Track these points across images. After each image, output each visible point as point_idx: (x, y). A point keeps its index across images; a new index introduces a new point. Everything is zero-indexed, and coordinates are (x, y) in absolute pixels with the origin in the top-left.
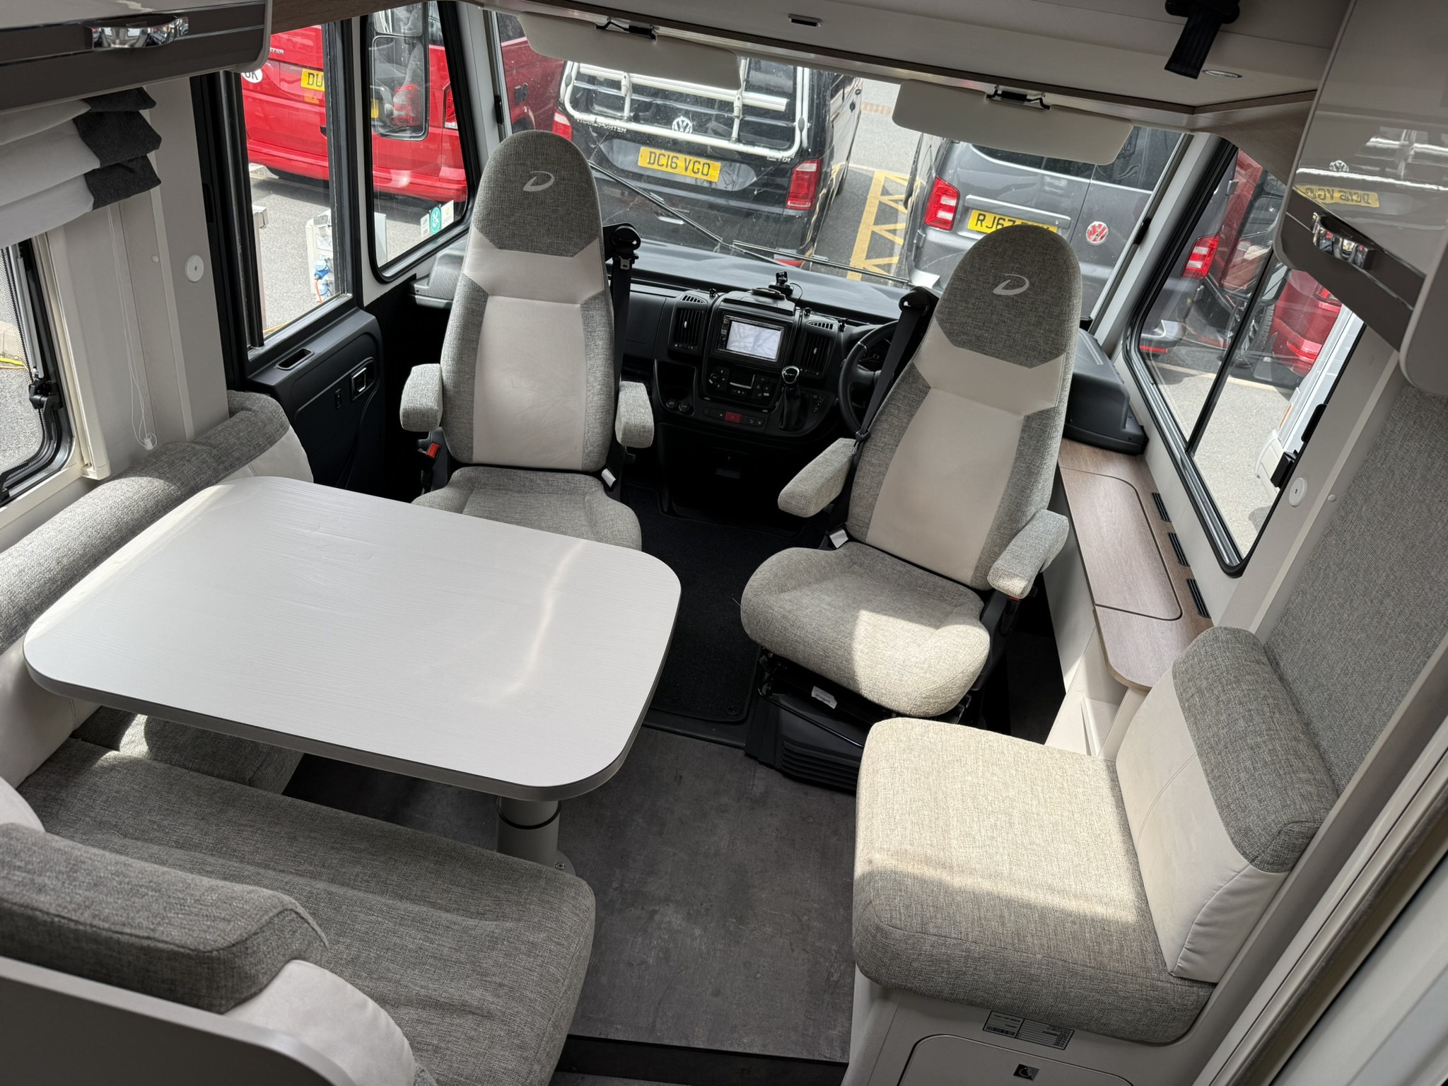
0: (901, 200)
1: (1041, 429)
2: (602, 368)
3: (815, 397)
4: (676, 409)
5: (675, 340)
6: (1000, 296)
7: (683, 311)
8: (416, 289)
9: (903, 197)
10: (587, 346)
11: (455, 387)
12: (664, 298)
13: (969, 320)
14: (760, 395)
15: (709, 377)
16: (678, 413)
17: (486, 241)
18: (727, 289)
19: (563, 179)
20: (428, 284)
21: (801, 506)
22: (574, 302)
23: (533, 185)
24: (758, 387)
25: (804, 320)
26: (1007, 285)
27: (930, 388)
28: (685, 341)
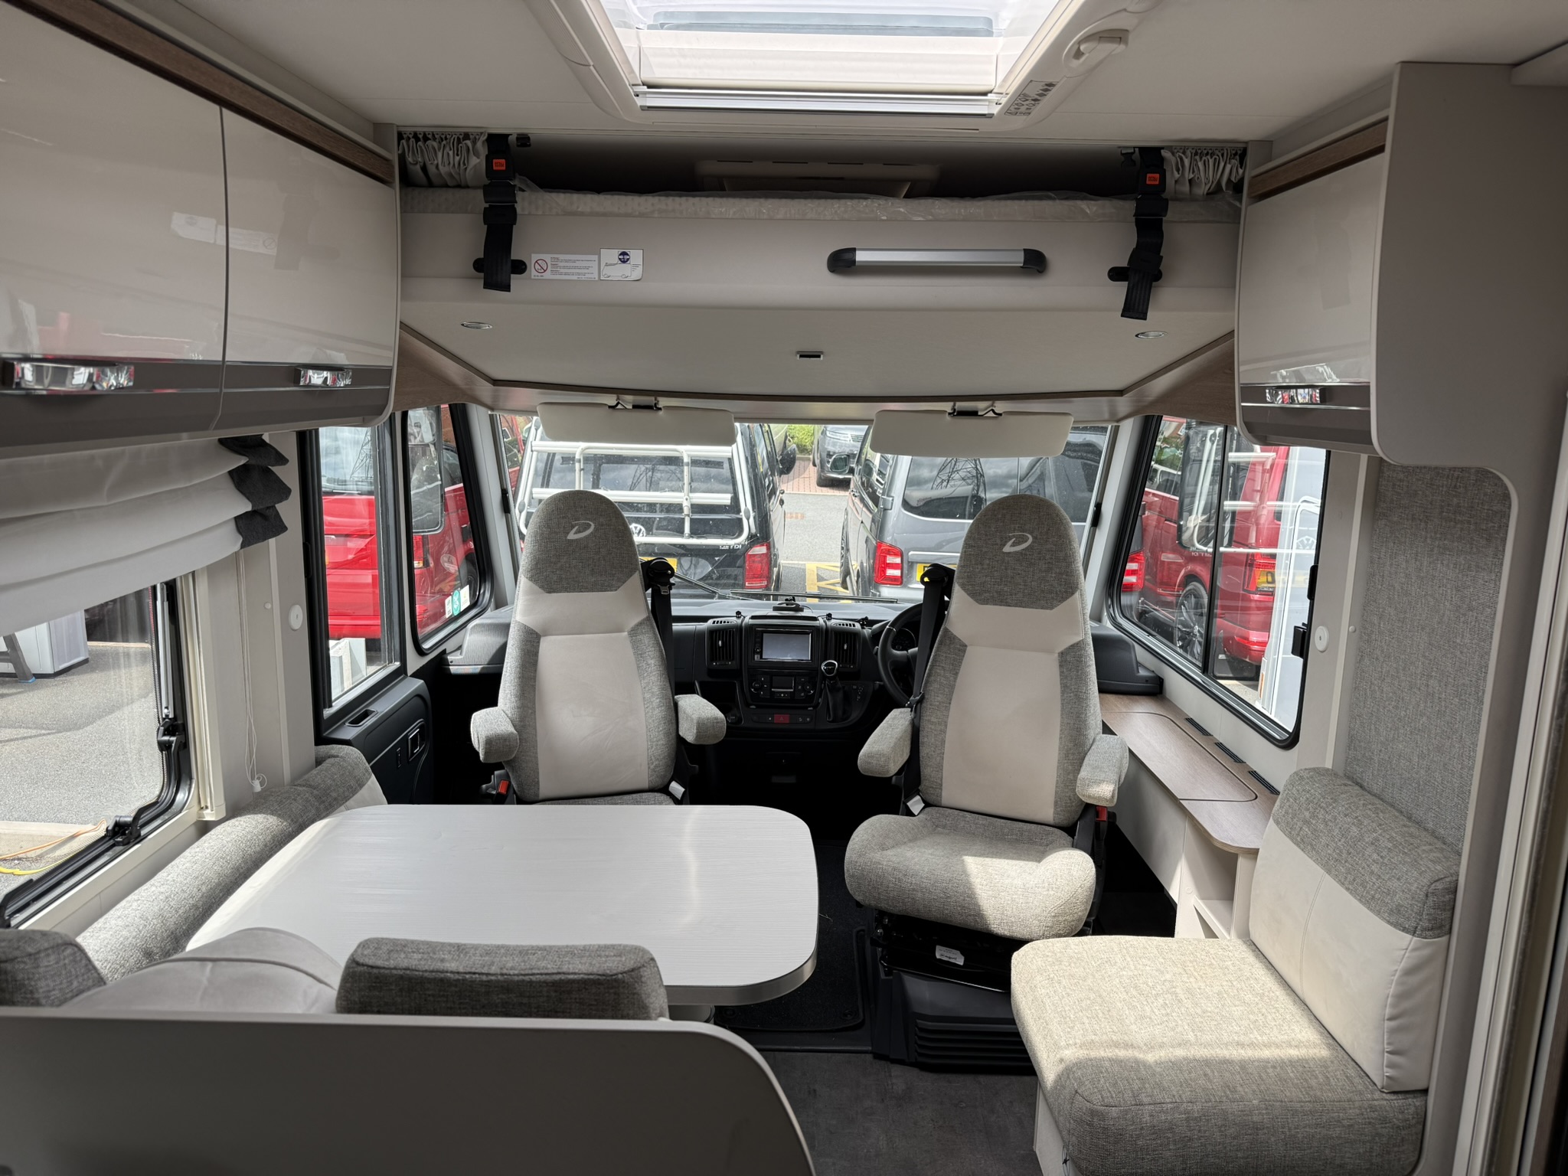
1: (1078, 661)
2: (659, 683)
3: (855, 687)
5: (712, 659)
6: (1009, 553)
7: (715, 633)
8: (449, 661)
10: (638, 667)
12: (693, 626)
13: (988, 579)
14: (803, 694)
15: (750, 686)
17: (536, 588)
19: (602, 525)
20: (461, 654)
21: (882, 763)
22: (620, 630)
23: (576, 533)
24: (800, 687)
25: (829, 623)
26: (1014, 542)
27: (966, 646)
28: (723, 658)
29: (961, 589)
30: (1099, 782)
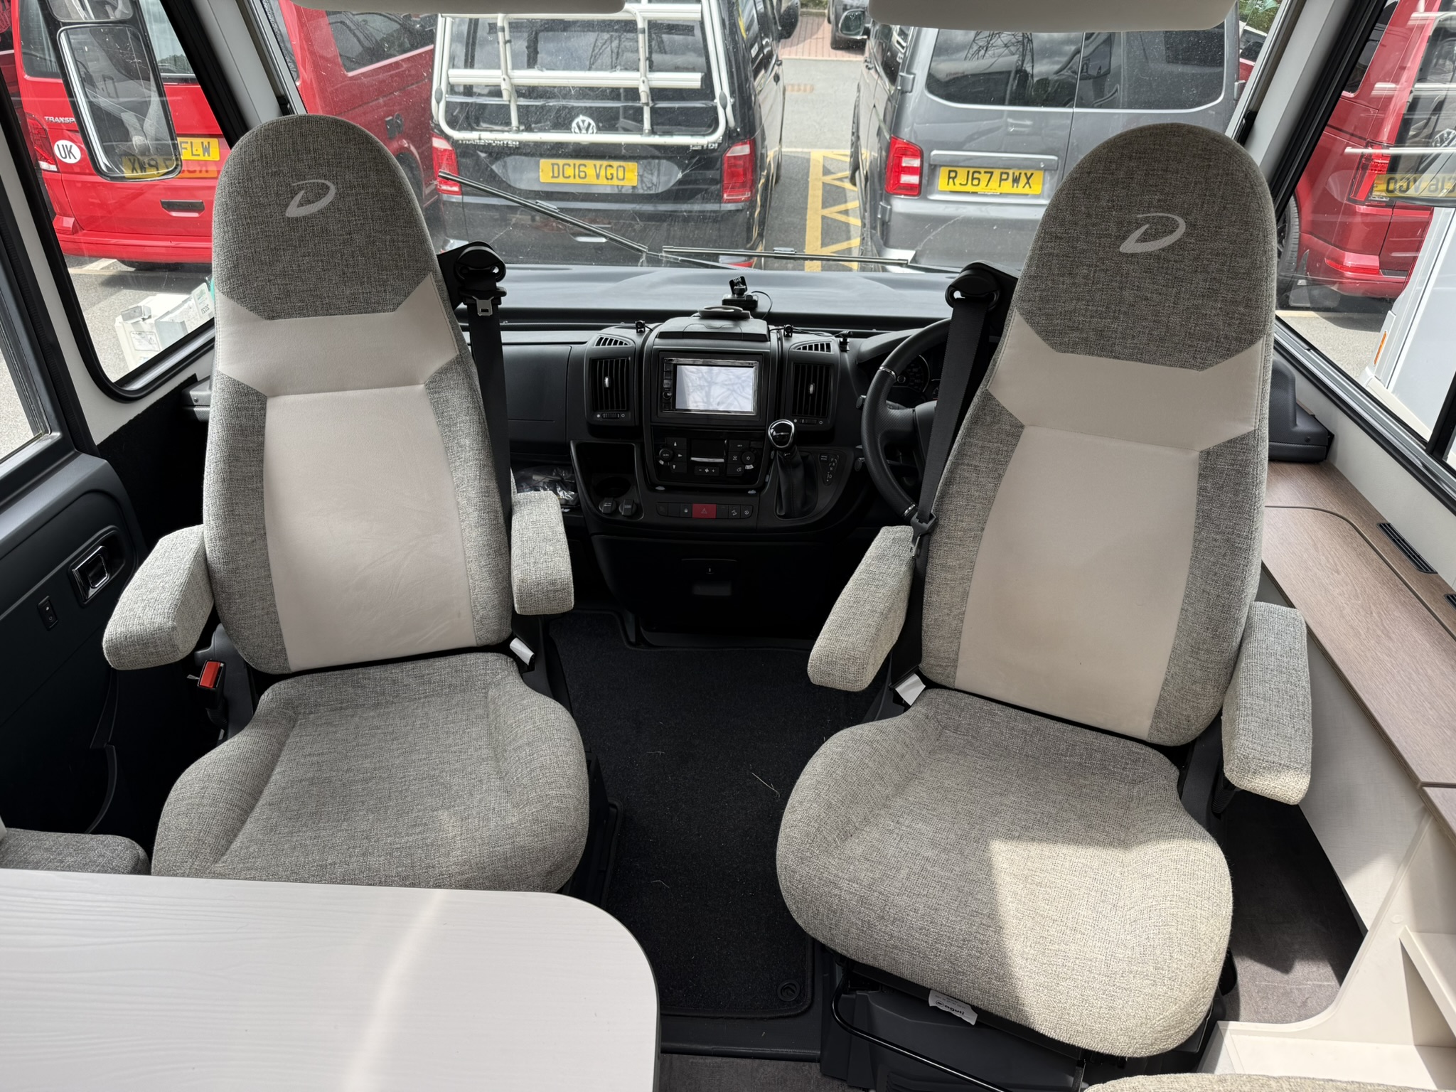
0: (846, 178)
1: (1239, 472)
2: (476, 483)
3: (824, 458)
4: (616, 511)
5: (595, 408)
6: (1133, 255)
7: (599, 363)
8: (195, 398)
9: (848, 173)
10: (447, 449)
11: (227, 563)
12: (567, 348)
13: (1082, 305)
14: (739, 469)
15: (657, 456)
16: (618, 518)
17: (243, 310)
18: (663, 316)
19: (351, 187)
22: (412, 382)
23: (301, 205)
24: (735, 458)
25: (786, 345)
26: (1145, 233)
27: (1022, 427)
28: (612, 407)
29: (1024, 322)
30: (1278, 768)
